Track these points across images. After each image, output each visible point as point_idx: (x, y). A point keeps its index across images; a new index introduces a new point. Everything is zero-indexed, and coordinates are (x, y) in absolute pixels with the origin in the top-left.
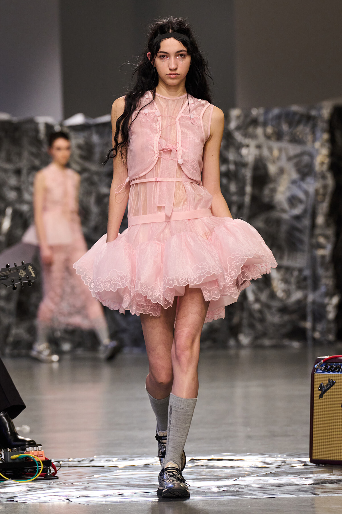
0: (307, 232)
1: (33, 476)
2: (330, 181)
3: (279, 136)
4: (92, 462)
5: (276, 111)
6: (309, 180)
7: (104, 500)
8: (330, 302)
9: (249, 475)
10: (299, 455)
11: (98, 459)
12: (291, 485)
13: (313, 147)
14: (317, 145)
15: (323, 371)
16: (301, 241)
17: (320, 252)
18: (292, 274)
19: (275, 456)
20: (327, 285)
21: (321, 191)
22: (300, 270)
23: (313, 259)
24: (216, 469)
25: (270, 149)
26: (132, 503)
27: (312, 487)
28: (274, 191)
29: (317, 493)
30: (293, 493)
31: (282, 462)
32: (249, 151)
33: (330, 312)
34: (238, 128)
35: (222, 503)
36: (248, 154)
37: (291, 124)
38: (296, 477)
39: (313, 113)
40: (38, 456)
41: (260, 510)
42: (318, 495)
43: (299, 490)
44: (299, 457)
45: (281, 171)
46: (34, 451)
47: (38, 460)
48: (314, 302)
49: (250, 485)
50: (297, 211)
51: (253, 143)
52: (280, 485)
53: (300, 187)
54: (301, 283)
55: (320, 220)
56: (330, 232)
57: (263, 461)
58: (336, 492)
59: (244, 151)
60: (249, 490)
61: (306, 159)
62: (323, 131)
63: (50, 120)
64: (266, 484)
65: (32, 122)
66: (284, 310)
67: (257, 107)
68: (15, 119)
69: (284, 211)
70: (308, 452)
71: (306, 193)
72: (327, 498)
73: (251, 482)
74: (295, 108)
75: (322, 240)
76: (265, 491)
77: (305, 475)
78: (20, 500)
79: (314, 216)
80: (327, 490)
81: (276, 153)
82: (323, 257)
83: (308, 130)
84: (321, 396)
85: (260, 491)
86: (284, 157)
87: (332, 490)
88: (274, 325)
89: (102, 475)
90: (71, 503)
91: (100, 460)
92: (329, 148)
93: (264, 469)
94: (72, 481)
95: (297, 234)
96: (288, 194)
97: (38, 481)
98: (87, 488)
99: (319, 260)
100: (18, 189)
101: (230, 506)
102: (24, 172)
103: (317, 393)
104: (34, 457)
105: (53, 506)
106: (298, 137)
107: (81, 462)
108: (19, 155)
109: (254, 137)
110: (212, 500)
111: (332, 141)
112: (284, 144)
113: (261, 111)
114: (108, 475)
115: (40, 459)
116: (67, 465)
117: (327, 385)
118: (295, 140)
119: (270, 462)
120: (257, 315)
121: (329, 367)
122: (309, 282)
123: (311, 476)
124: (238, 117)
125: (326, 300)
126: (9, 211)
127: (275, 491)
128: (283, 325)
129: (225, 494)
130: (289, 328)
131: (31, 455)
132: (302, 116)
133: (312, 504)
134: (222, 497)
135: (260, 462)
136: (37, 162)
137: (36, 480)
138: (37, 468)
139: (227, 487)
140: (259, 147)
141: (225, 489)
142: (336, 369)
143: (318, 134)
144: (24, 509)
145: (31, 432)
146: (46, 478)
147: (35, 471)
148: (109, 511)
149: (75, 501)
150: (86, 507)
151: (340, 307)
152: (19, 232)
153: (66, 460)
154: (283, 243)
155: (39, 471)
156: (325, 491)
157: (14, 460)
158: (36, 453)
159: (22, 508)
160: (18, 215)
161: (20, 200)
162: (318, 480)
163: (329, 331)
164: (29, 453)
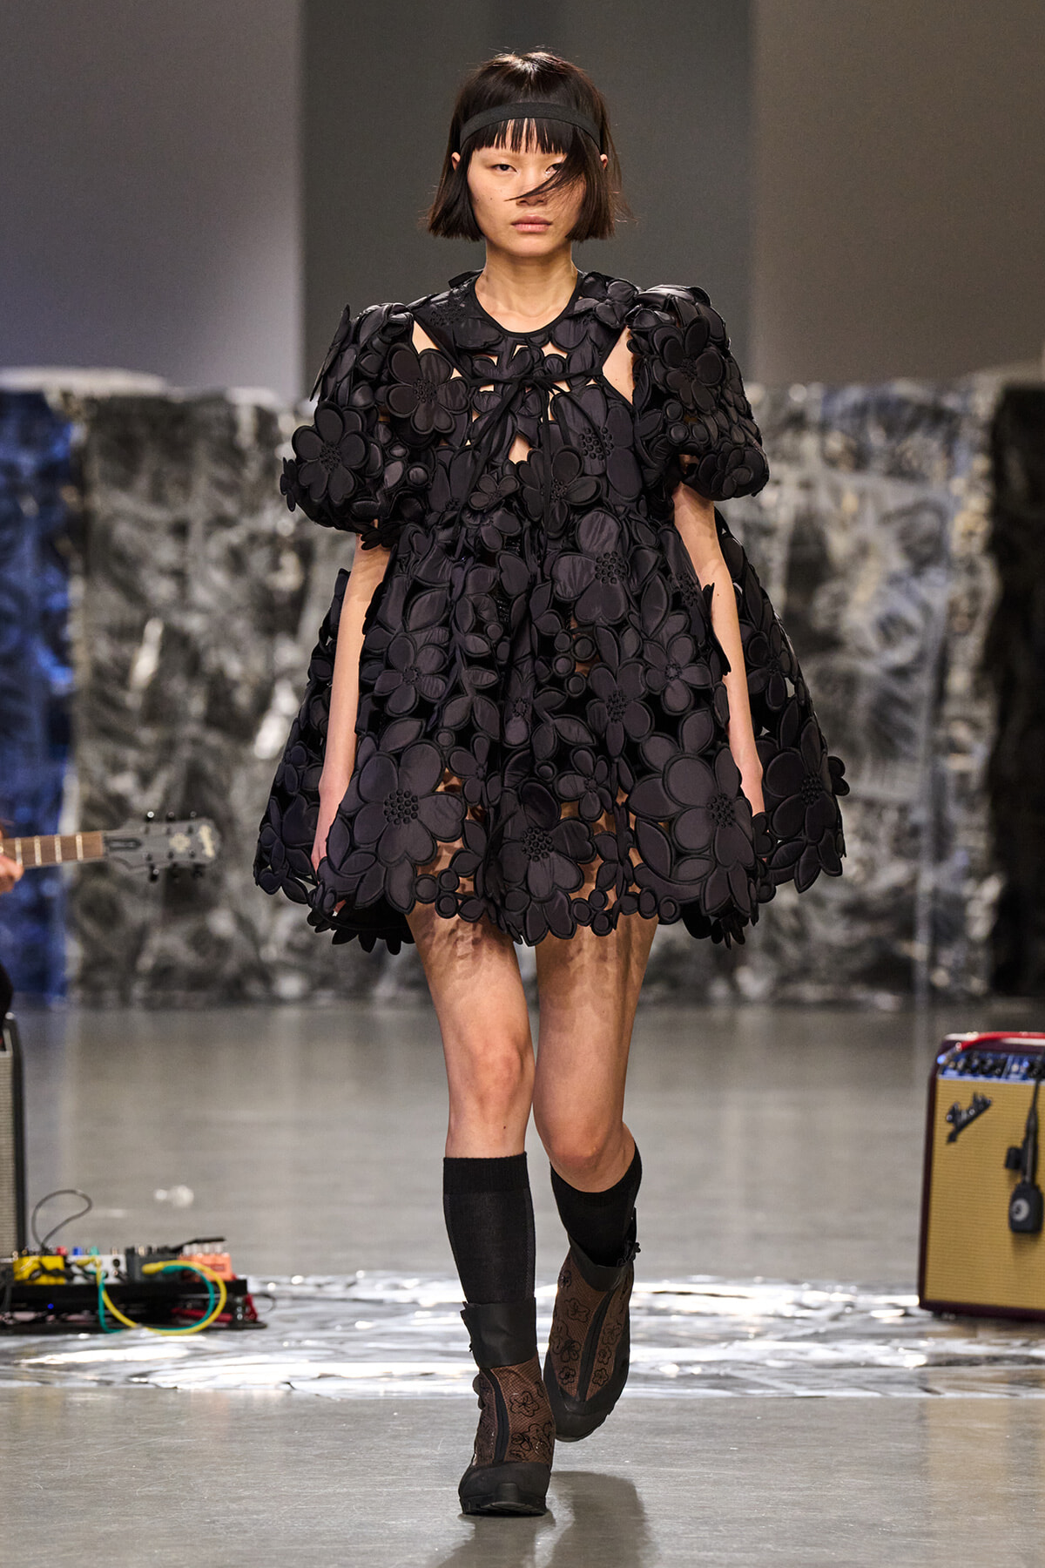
0: (924, 712)
1: (198, 1319)
2: (989, 582)
3: (859, 459)
4: (353, 1288)
5: (854, 394)
6: (935, 574)
7: (380, 1389)
8: (977, 893)
9: (758, 1335)
10: (891, 1287)
11: (369, 1281)
12: (869, 1365)
13: (947, 491)
14: (959, 484)
15: (961, 1073)
16: (908, 734)
17: (956, 764)
18: (880, 816)
19: (829, 1287)
20: (971, 850)
21: (964, 605)
22: (903, 809)
23: (938, 782)
24: (674, 1318)
25: (836, 493)
27: (922, 1373)
28: (840, 601)
29: (936, 1388)
30: (872, 1386)
31: (847, 1306)
32: (781, 495)
33: (977, 919)
35: (689, 1406)
36: (776, 506)
37: (891, 429)
38: (883, 1344)
39: (951, 402)
40: (214, 1267)
41: (785, 1427)
42: (939, 1393)
43: (888, 1381)
44: (890, 1293)
45: (863, 550)
46: (204, 1254)
47: (213, 1279)
48: (935, 894)
49: (761, 1362)
50: (901, 655)
51: (791, 476)
52: (839, 1365)
53: (909, 594)
54: (905, 843)
55: (959, 680)
56: (984, 712)
57: (797, 1300)
58: (986, 1389)
59: (769, 496)
60: (759, 1375)
61: (927, 521)
62: (977, 449)
63: (267, 397)
64: (805, 1362)
65: (218, 399)
66: (856, 910)
67: (806, 382)
68: (179, 393)
69: (865, 653)
70: (914, 1280)
71: (926, 609)
72: (961, 1402)
73: (766, 1354)
74: (903, 388)
75: (961, 733)
76: (799, 1380)
77: (906, 1341)
78: (164, 1382)
79: (942, 670)
80: (961, 1383)
81: (850, 502)
82: (963, 777)
83: (935, 445)
84: (952, 1138)
85: (788, 1377)
86: (870, 514)
87: (975, 1384)
88: (829, 947)
89: (377, 1322)
90: (294, 1393)
91: (373, 1285)
92: (988, 495)
93: (798, 1322)
94: (299, 1335)
95: (899, 716)
96: (878, 610)
97: (212, 1332)
98: (339, 1356)
99: (951, 785)
100: (179, 575)
101: (710, 1415)
102: (197, 530)
103: (943, 1128)
104: (202, 1271)
105: (248, 1401)
106: (909, 462)
107: (327, 1288)
108: (185, 485)
109: (794, 458)
110: (663, 1397)
111: (997, 476)
112: (873, 480)
113: (816, 392)
114: (392, 1325)
115: (219, 1277)
116: (287, 1295)
117: (970, 1108)
118: (900, 471)
119: (815, 1304)
120: (788, 922)
121: (976, 1063)
122: (925, 841)
123: (922, 1343)
125: (967, 889)
126: (154, 630)
127: (825, 1381)
128: (853, 949)
129: (696, 1383)
130: (868, 955)
131: (195, 1266)
132: (921, 408)
133: (921, 1414)
134: (689, 1391)
135: (788, 1304)
136: (230, 507)
137: (206, 1331)
138: (208, 1300)
139: (702, 1366)
140: (806, 485)
141: (697, 1370)
142: (993, 1068)
143: (962, 454)
144: (173, 1404)
145: (196, 1205)
146: (234, 1326)
147: (203, 1308)
148: (395, 1417)
149: (306, 1388)
150: (337, 1404)
151: (1004, 908)
152: (177, 686)
153: (285, 1280)
154: (861, 738)
155: (215, 1306)
156: (957, 1383)
157: (151, 1276)
158: (209, 1260)
159: (170, 1402)
160: (175, 641)
161: (184, 602)
162: (939, 1355)
163: (971, 969)
164: (190, 1258)
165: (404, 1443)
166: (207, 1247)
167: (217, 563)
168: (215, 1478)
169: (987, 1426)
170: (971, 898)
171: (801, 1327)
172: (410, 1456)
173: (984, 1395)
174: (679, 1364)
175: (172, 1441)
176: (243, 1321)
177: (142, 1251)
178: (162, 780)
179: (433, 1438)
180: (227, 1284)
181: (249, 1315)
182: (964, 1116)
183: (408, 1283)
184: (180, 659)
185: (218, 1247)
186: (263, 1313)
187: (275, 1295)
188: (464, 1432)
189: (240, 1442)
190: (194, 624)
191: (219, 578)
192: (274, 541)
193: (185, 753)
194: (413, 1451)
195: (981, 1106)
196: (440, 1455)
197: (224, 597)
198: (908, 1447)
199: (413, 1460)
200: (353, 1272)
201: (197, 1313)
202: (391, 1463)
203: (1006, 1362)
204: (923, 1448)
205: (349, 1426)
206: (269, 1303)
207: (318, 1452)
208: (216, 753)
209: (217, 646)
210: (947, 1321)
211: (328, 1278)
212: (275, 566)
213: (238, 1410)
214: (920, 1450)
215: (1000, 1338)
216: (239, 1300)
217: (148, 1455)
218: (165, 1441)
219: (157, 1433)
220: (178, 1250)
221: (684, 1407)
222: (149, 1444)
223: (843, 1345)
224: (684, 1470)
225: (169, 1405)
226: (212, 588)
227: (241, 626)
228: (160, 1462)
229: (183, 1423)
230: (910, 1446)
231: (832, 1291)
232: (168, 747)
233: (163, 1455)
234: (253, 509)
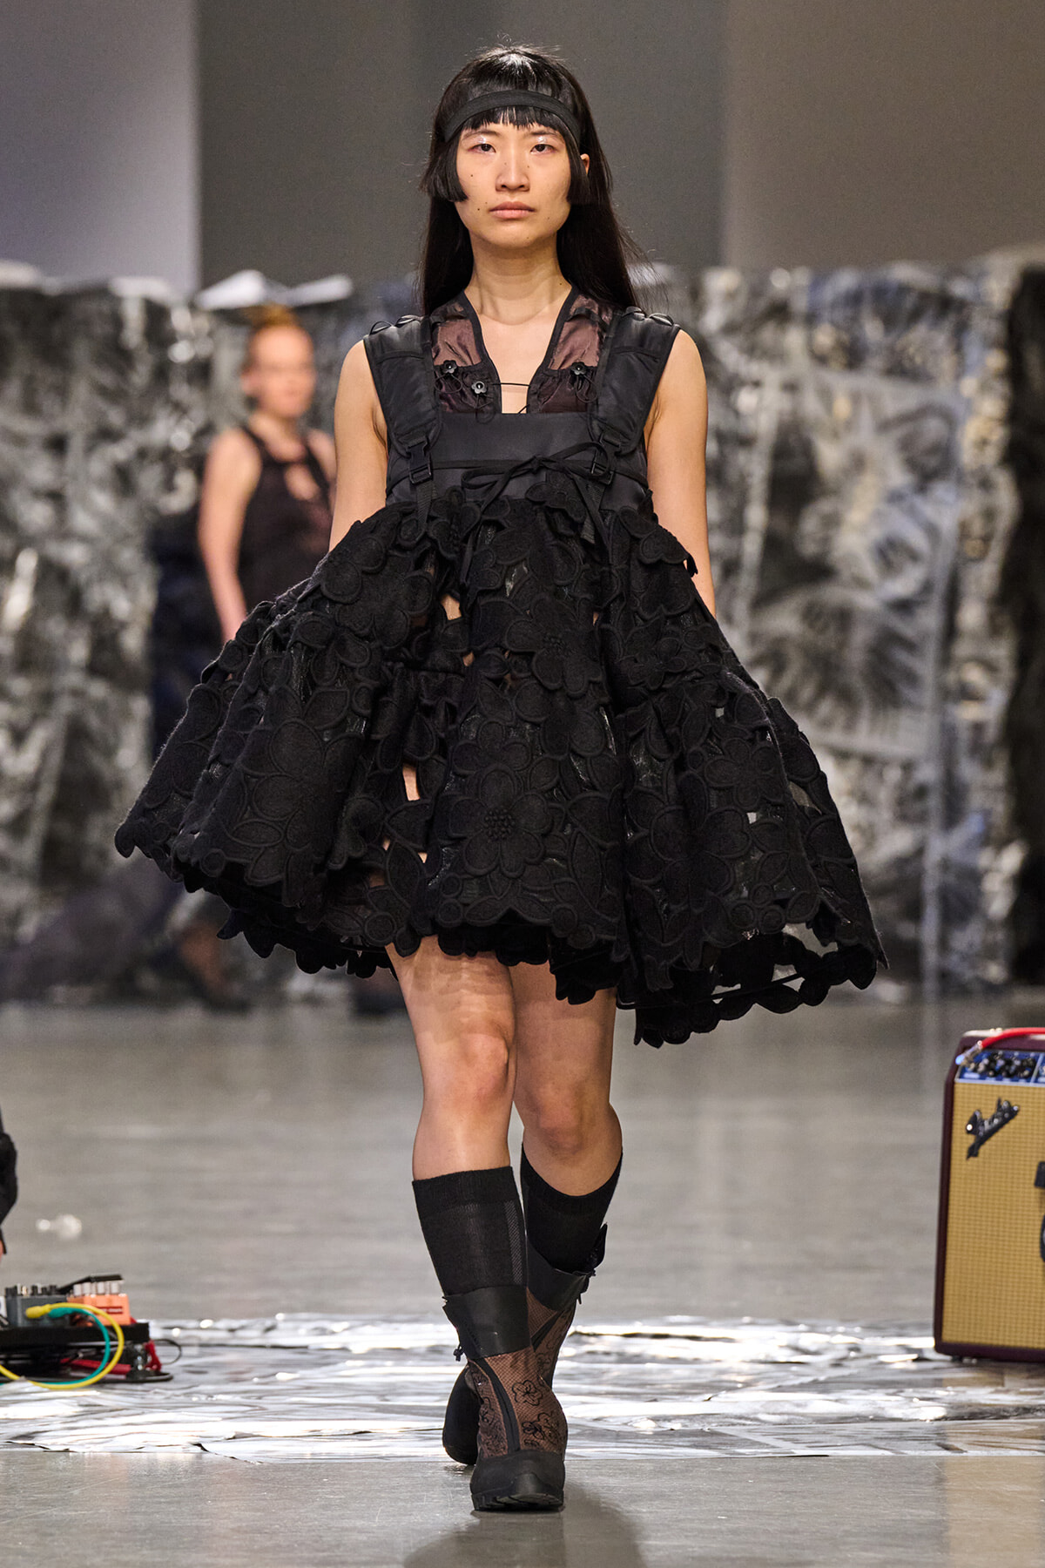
0: (931, 650)
1: (91, 1370)
2: (1006, 499)
3: (853, 356)
4: (271, 1334)
5: (846, 280)
6: (942, 490)
7: (307, 1449)
8: (995, 864)
9: (747, 1385)
10: (902, 1327)
11: (290, 1325)
12: (877, 1419)
13: (956, 391)
14: (969, 385)
15: (983, 1076)
16: (912, 679)
17: (969, 713)
18: (880, 775)
19: (829, 1327)
20: (987, 813)
21: (977, 528)
22: (908, 767)
23: (948, 733)
24: (648, 1366)
25: (826, 396)
26: (392, 1460)
27: (940, 1428)
28: (832, 522)
29: (958, 1445)
30: (882, 1444)
31: (851, 1349)
32: (761, 399)
33: (995, 894)
34: (730, 329)
35: (668, 1469)
36: (759, 408)
37: (890, 321)
38: (894, 1394)
39: (960, 288)
40: (109, 1309)
41: (781, 1492)
42: (961, 1451)
43: (901, 1436)
44: (900, 1335)
45: (858, 463)
46: (98, 1294)
47: (108, 1324)
48: (945, 865)
49: (753, 1416)
50: (903, 585)
51: (772, 376)
52: (843, 1419)
53: (912, 512)
54: (910, 805)
55: (972, 615)
56: (1002, 651)
57: (793, 1343)
58: (1016, 1446)
59: (746, 399)
60: (749, 1431)
61: (933, 428)
62: (990, 344)
63: (158, 289)
64: (803, 1415)
65: (102, 292)
67: (789, 267)
68: (53, 284)
69: (861, 583)
70: (930, 1319)
71: (932, 531)
72: (987, 1460)
73: (757, 1407)
74: (904, 273)
75: (975, 676)
76: (797, 1437)
77: (921, 1390)
78: (53, 1444)
79: (952, 602)
80: (987, 1438)
81: (842, 407)
82: (978, 727)
83: (941, 339)
84: (973, 1152)
85: (784, 1434)
86: (866, 420)
87: (1003, 1439)
89: (301, 1373)
90: (206, 1455)
91: (296, 1329)
92: (1004, 397)
93: (794, 1368)
94: (210, 1388)
95: (902, 656)
96: (877, 533)
97: (108, 1386)
98: (257, 1412)
100: (57, 498)
101: (692, 1478)
102: (77, 444)
103: (962, 1141)
104: (96, 1314)
105: (153, 1466)
106: (911, 359)
107: (240, 1333)
108: (63, 392)
109: (776, 356)
110: (637, 1457)
111: (1015, 375)
112: (869, 380)
113: (802, 277)
114: (319, 1376)
115: (115, 1321)
116: (194, 1341)
117: (994, 1116)
118: (901, 370)
119: (813, 1348)
121: (1001, 1063)
122: (934, 802)
123: (940, 1393)
124: (731, 296)
125: (984, 859)
126: (27, 563)
127: (828, 1437)
129: (676, 1441)
131: (88, 1308)
132: (925, 296)
133: (939, 1476)
134: (669, 1450)
135: (781, 1347)
136: (115, 417)
137: (101, 1384)
138: (103, 1347)
139: (682, 1421)
140: (791, 387)
141: (677, 1426)
142: (1021, 1069)
143: (973, 350)
144: (64, 1469)
145: (85, 1236)
146: (133, 1378)
147: (98, 1355)
148: (324, 1484)
149: (220, 1451)
150: (255, 1469)
151: (1026, 881)
152: (55, 627)
153: (192, 1324)
154: (857, 682)
155: (112, 1355)
156: (982, 1439)
157: (35, 1320)
158: (103, 1302)
159: (60, 1468)
160: (52, 576)
161: (63, 532)
162: (960, 1406)
163: (989, 953)
164: (81, 1300)
165: (337, 1513)
166: (101, 1286)
167: (101, 484)
168: (115, 1557)
169: (1018, 1488)
170: (987, 871)
171: (799, 1375)
172: (344, 1529)
173: (1014, 1453)
174: (656, 1419)
175: (64, 1513)
176: (144, 1371)
177: (25, 1291)
178: (40, 737)
179: (369, 1508)
180: (124, 1328)
181: (151, 1366)
182: (987, 1126)
183: (336, 1327)
184: (58, 596)
185: (114, 1285)
186: (166, 1364)
187: (179, 1342)
188: (404, 1500)
189: (145, 1513)
190: (75, 555)
191: (103, 500)
192: (166, 455)
193: (65, 706)
194: (346, 1524)
195: (1006, 1115)
196: (379, 1528)
197: (108, 523)
198: (928, 1514)
199: (346, 1533)
200: (272, 1314)
201: (88, 1364)
202: (321, 1537)
203: (1039, 1414)
204: (943, 1515)
205: (270, 1494)
206: (175, 1350)
207: (231, 1526)
208: (101, 707)
209: (101, 580)
210: (970, 1366)
211: (243, 1322)
212: (169, 486)
213: (139, 1476)
214: (940, 1518)
215: (1031, 1386)
216: (139, 1347)
217: (36, 1531)
218: (55, 1513)
219: (46, 1504)
220: (68, 1290)
221: (663, 1469)
222: (36, 1517)
223: (846, 1395)
224: (664, 1543)
225: (58, 1470)
226: (96, 514)
227: (130, 557)
228: (49, 1538)
229: (76, 1492)
230: (927, 1513)
231: (833, 1333)
232: (47, 699)
233: (53, 1530)
234: (142, 419)
